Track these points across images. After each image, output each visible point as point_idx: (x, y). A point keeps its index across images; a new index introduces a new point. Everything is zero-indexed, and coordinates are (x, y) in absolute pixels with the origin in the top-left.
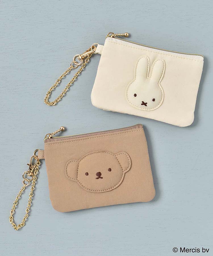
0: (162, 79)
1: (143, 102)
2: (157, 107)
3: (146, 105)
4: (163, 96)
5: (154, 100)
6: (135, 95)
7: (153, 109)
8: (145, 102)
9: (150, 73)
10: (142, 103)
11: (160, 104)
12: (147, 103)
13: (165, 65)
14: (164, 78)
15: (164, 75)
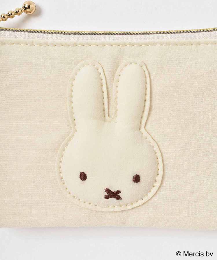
0: (149, 115)
1: (108, 190)
2: (150, 195)
3: (119, 198)
4: (160, 160)
5: (137, 179)
6: (83, 176)
7: (140, 202)
8: (114, 190)
9: (112, 102)
10: (106, 194)
11: (157, 185)
12: (119, 192)
13: (149, 74)
14: (153, 112)
15: (151, 103)
